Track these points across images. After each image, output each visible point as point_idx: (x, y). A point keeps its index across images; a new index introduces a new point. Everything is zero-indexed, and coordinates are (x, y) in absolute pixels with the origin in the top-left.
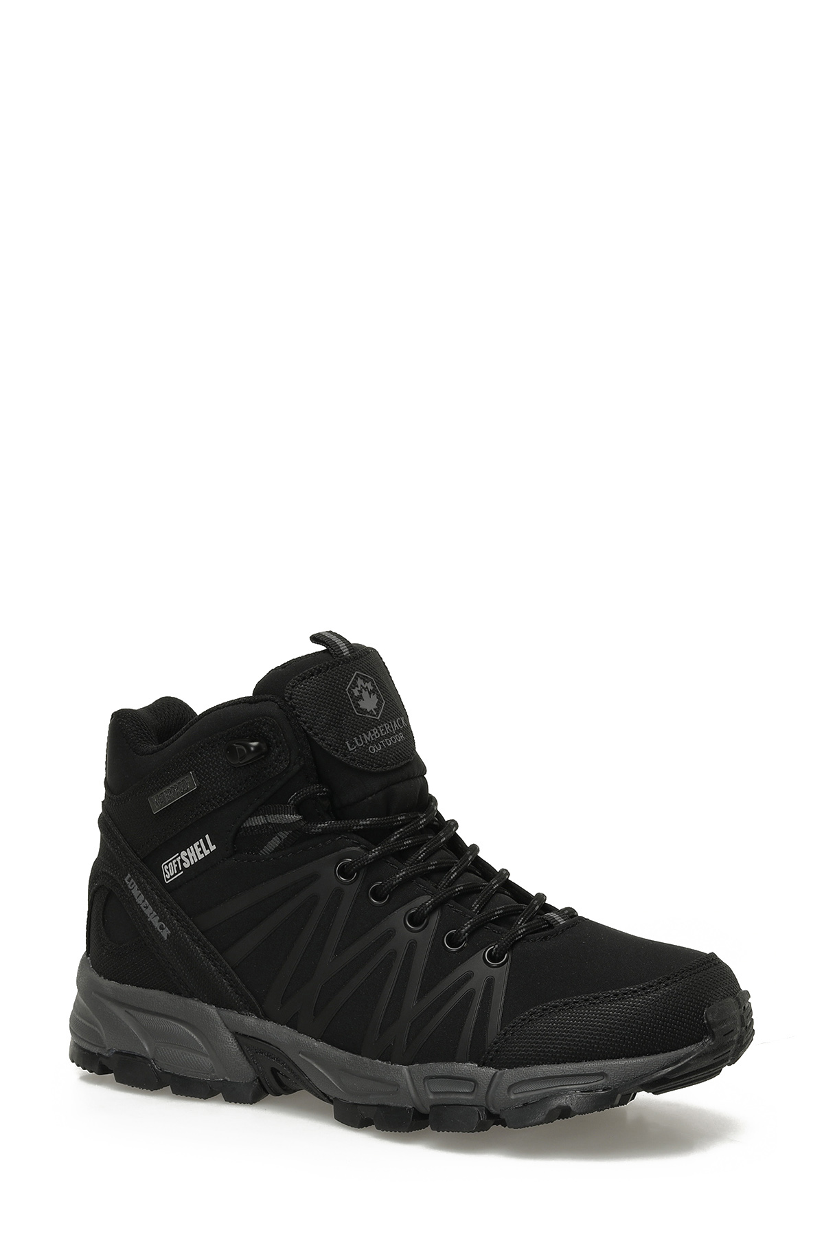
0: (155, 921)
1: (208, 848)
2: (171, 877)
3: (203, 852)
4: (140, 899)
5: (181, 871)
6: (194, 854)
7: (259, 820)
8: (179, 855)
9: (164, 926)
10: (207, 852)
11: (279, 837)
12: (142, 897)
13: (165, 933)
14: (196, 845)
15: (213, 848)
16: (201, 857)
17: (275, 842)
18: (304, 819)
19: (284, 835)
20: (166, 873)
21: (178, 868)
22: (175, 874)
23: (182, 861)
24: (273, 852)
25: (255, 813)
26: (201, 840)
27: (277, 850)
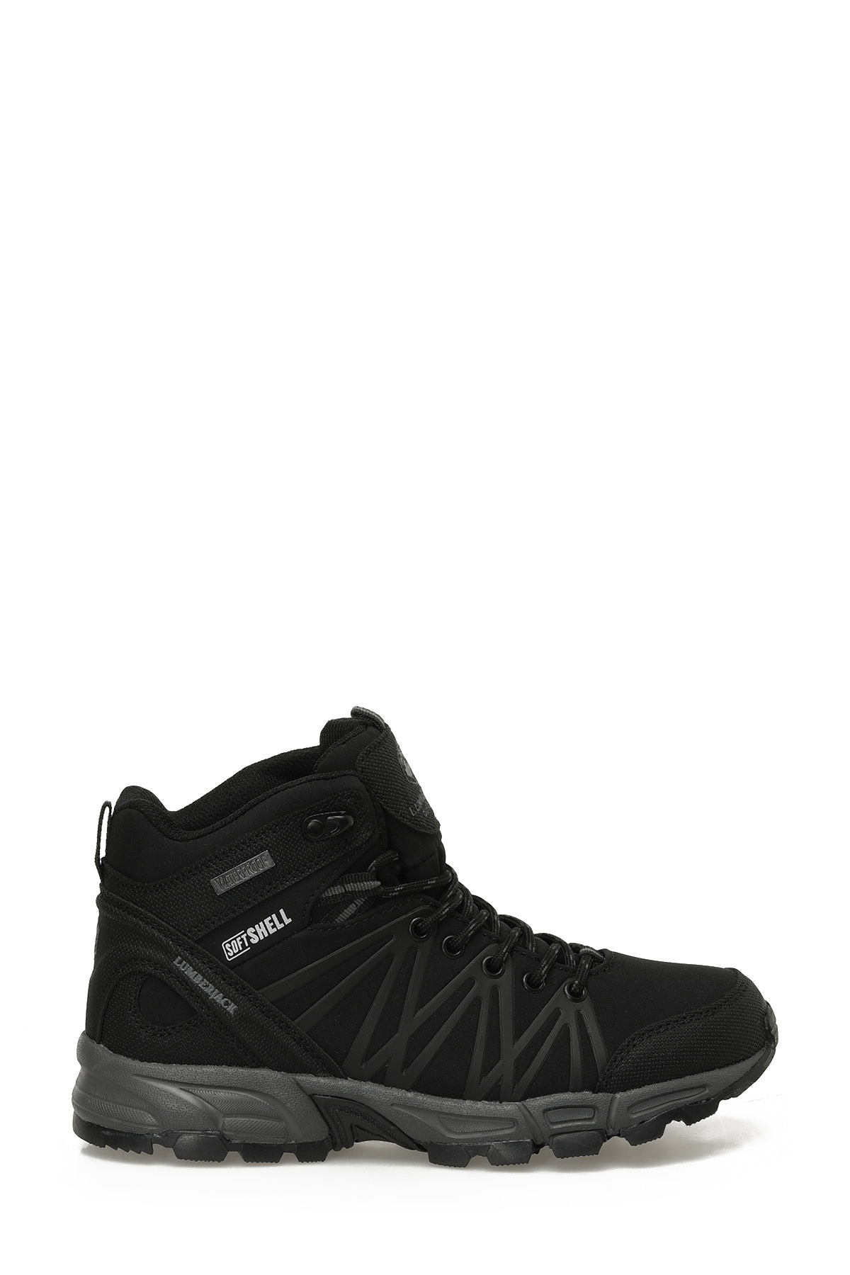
0: (219, 998)
1: (281, 921)
2: (235, 954)
3: (276, 927)
4: (197, 979)
5: (248, 947)
6: (261, 931)
7: (338, 890)
8: (246, 932)
9: (230, 1002)
10: (280, 926)
11: (355, 904)
12: (200, 977)
13: (231, 1008)
14: (267, 921)
15: (287, 921)
16: (272, 931)
17: (351, 909)
18: (382, 884)
19: (359, 902)
20: (227, 951)
21: (243, 945)
22: (240, 951)
23: (248, 938)
24: (348, 919)
25: (334, 884)
26: (274, 916)
27: (352, 916)
